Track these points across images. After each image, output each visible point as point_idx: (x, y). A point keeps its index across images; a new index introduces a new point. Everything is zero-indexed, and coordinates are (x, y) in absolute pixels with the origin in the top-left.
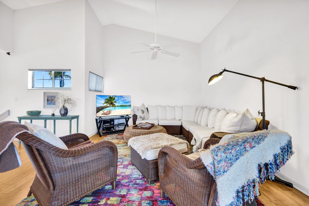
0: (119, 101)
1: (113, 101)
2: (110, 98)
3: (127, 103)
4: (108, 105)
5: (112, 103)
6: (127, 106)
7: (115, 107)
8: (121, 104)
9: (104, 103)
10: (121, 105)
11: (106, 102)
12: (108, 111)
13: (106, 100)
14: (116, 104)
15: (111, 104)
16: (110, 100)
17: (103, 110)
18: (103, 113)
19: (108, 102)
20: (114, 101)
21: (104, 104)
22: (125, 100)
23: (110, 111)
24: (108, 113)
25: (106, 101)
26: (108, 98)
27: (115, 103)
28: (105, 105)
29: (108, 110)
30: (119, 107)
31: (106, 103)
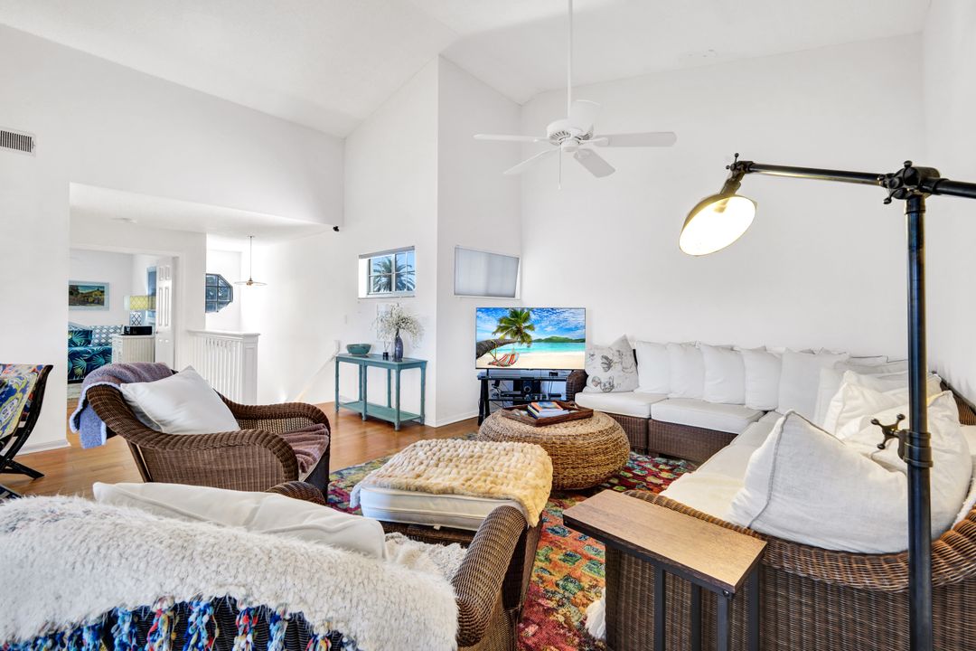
0: (543, 325)
1: (524, 325)
2: (515, 314)
3: (570, 330)
4: (508, 337)
5: (519, 332)
6: (572, 341)
7: (530, 342)
8: (551, 332)
9: (497, 331)
10: (549, 336)
11: (501, 329)
12: (506, 356)
13: (501, 321)
14: (534, 335)
15: (517, 334)
16: (513, 323)
17: (493, 351)
18: (492, 360)
19: (507, 328)
20: (527, 325)
21: (494, 333)
22: (566, 320)
23: (513, 355)
24: (506, 363)
25: (503, 325)
26: (507, 314)
27: (529, 332)
28: (499, 335)
29: (508, 352)
30: (543, 344)
31: (502, 331)
